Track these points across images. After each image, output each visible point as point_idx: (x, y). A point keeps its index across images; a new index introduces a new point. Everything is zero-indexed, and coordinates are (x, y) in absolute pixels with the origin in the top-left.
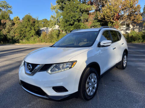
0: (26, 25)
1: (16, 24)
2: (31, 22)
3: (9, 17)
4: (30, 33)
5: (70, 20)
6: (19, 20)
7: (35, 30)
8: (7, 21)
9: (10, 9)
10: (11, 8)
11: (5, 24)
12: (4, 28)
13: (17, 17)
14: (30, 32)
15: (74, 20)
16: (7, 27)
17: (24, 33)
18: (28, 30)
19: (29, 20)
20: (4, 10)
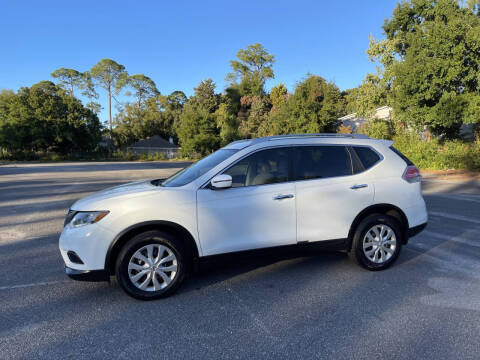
0: (296, 110)
1: (274, 107)
2: (312, 97)
3: (261, 89)
4: (305, 131)
5: (422, 87)
6: (286, 93)
7: (319, 122)
8: (255, 98)
9: (269, 64)
10: (271, 61)
11: (249, 107)
12: (246, 120)
13: (281, 88)
14: (304, 128)
15: (439, 85)
16: (253, 115)
17: (290, 131)
18: (300, 123)
19: (305, 95)
20: (253, 68)
